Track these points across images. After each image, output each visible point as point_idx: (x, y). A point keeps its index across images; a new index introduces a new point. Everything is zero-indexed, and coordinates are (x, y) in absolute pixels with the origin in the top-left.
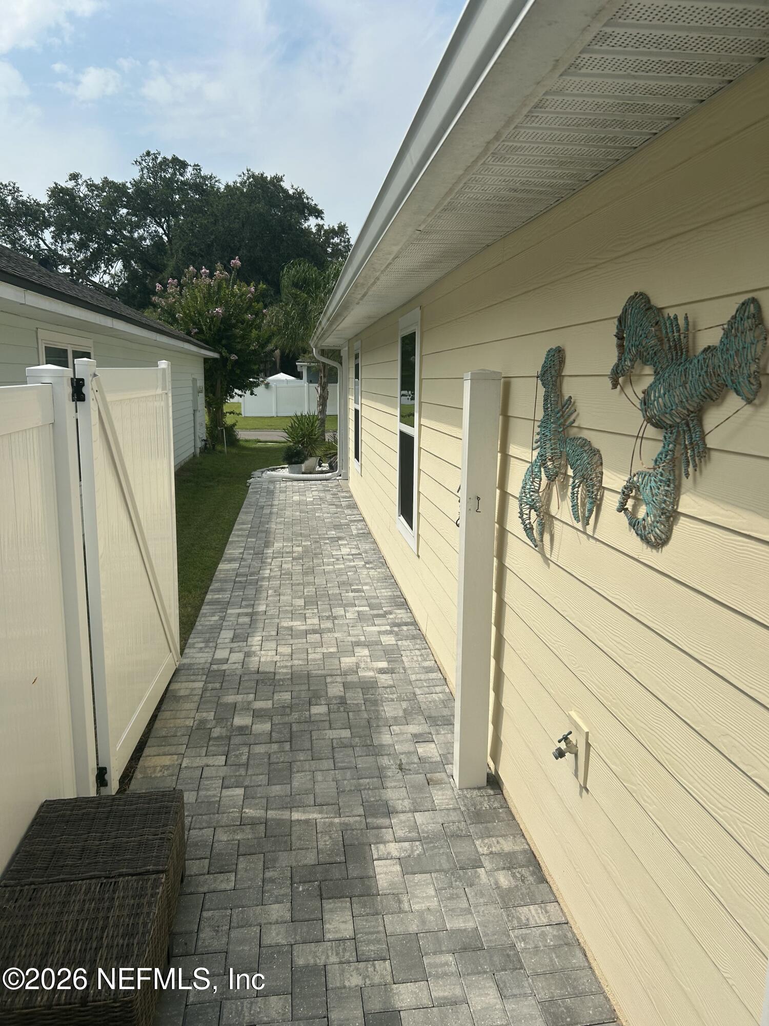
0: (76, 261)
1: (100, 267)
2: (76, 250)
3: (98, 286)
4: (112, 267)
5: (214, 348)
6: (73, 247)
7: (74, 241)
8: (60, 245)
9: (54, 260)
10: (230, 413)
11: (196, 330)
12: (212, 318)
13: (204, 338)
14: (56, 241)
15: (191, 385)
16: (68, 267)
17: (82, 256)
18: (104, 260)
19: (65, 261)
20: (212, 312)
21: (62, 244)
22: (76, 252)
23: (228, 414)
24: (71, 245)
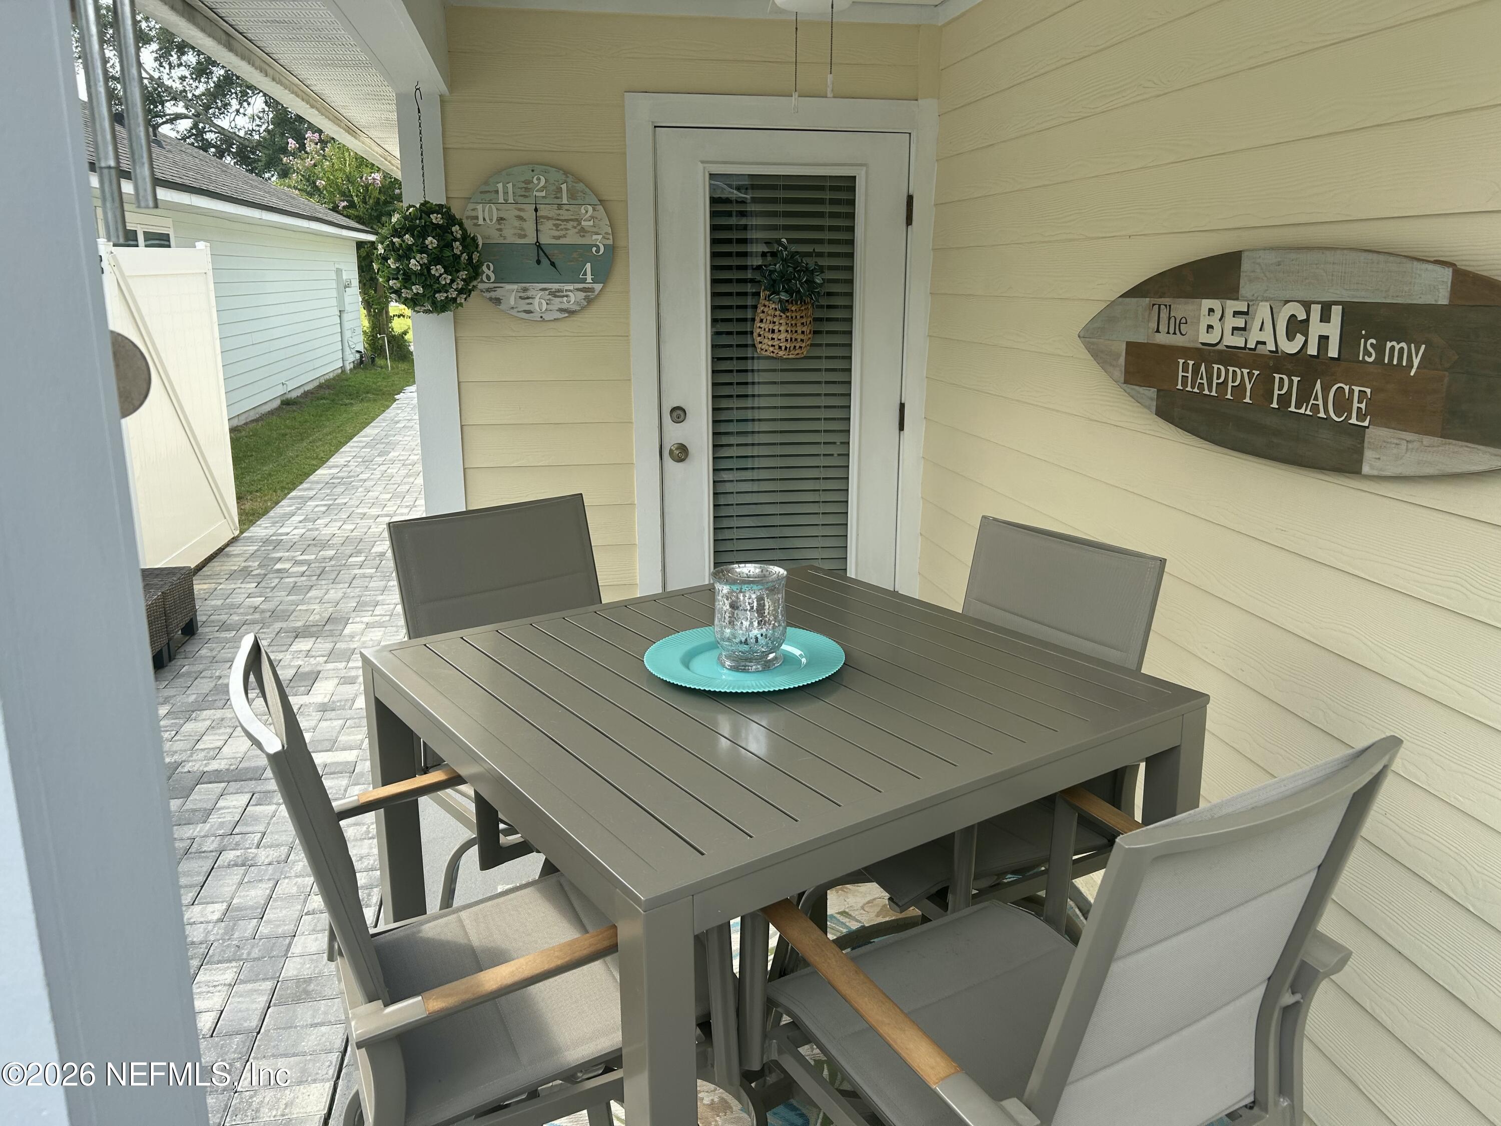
0: (193, 95)
1: (229, 104)
2: (192, 78)
3: (226, 133)
4: (249, 104)
5: (372, 228)
6: (186, 73)
7: (187, 66)
8: (167, 70)
9: (159, 95)
10: (399, 316)
11: (345, 203)
12: (366, 187)
13: (356, 213)
14: (161, 63)
15: (335, 278)
16: (181, 104)
17: (202, 88)
18: (236, 93)
19: (176, 97)
20: (366, 179)
21: (170, 69)
22: (191, 82)
23: (396, 318)
24: (183, 71)
